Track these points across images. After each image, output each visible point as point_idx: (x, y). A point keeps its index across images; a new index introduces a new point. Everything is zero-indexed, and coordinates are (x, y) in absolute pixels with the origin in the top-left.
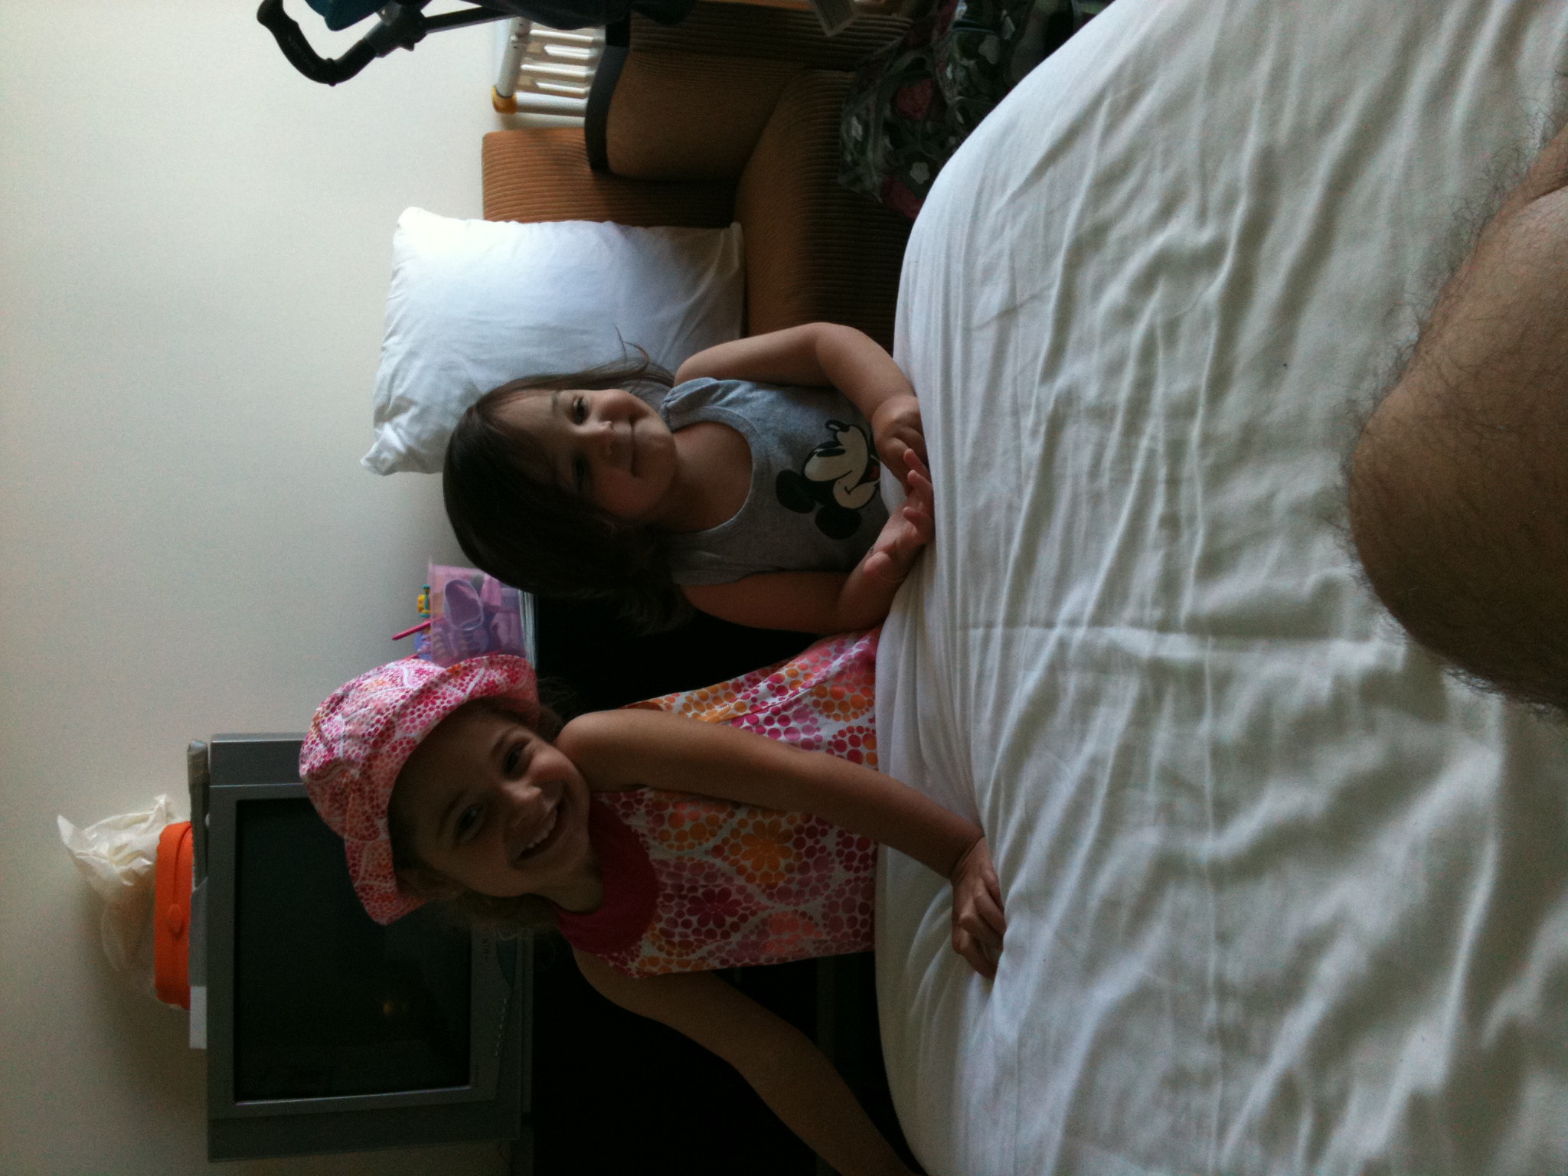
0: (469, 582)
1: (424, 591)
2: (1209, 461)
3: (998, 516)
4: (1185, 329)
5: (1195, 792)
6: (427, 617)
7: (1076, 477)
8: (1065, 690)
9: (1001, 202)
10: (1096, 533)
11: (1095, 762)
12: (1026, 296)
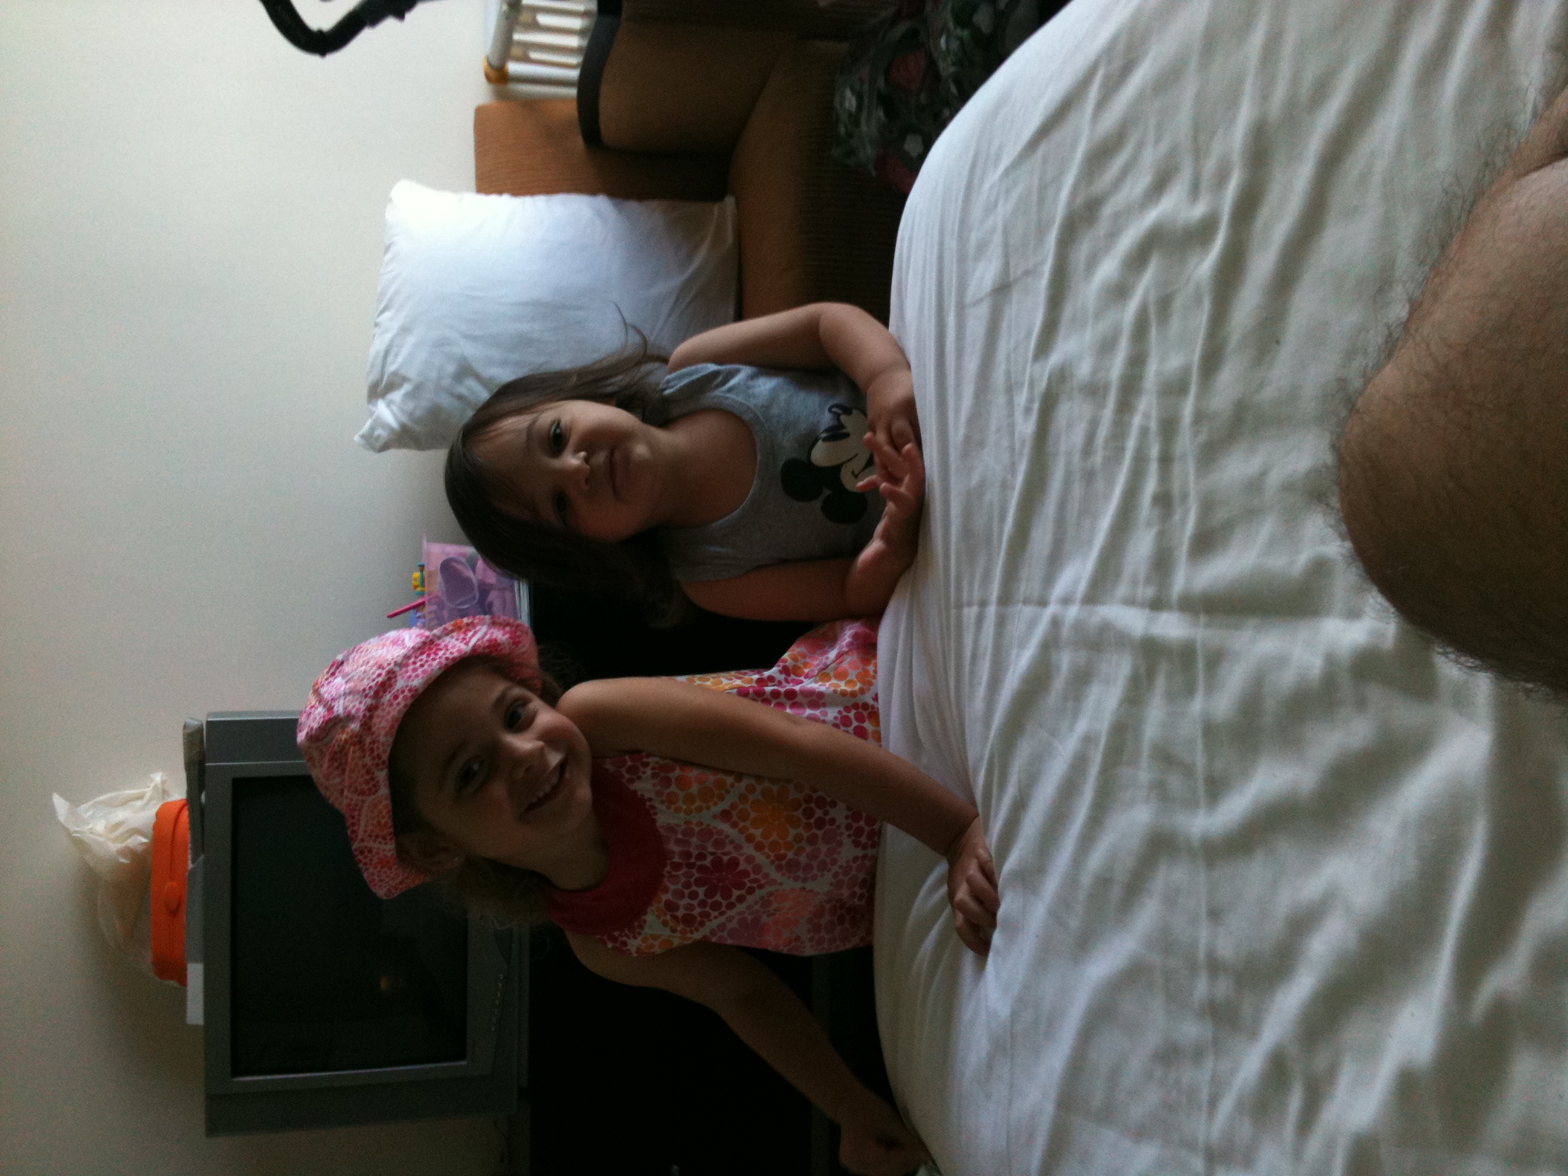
0: (463, 560)
1: (418, 568)
2: (1202, 438)
3: (992, 495)
4: (1178, 303)
5: (1188, 770)
6: (422, 594)
7: (1069, 454)
8: (1058, 668)
9: (994, 175)
10: (1089, 511)
11: (1088, 740)
12: (1019, 272)
